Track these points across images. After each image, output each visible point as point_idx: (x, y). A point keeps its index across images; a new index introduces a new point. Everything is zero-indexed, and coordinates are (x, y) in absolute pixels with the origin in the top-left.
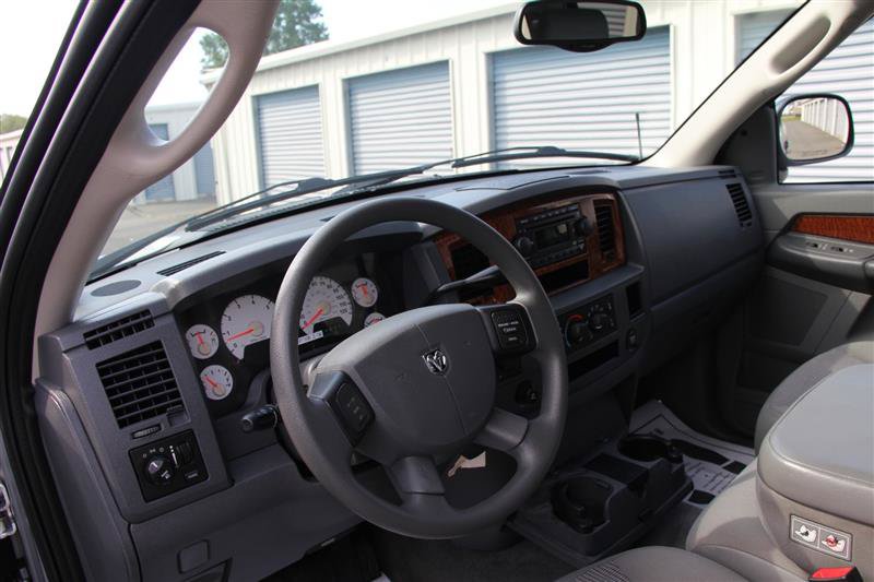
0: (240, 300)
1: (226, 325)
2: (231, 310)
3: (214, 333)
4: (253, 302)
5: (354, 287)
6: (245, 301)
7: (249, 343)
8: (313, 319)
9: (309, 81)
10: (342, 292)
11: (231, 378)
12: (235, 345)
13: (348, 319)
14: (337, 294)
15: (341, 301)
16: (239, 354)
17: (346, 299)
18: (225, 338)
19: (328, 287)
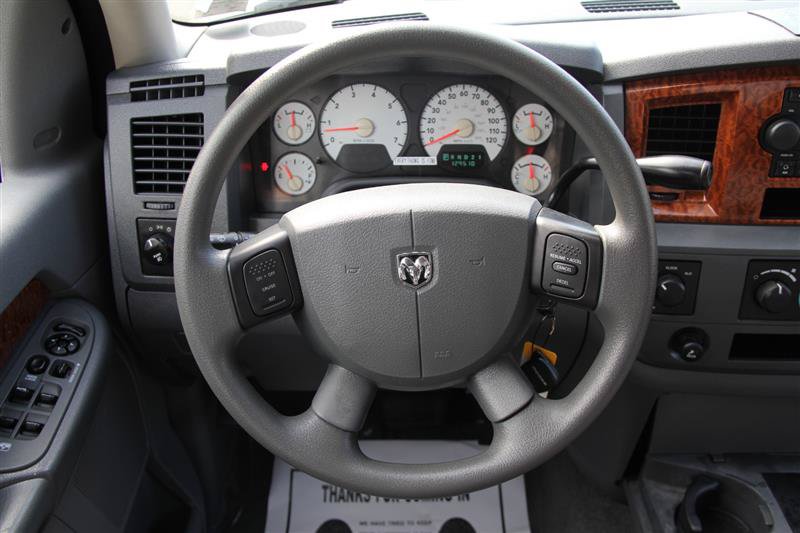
0: (358, 88)
1: (330, 112)
2: (343, 97)
3: (312, 117)
4: (374, 95)
5: (519, 113)
6: (364, 91)
7: (351, 142)
8: (444, 137)
10: (499, 113)
11: (314, 175)
12: (332, 139)
13: (493, 151)
14: (491, 116)
15: (494, 126)
16: (334, 151)
17: (502, 126)
18: (324, 127)
19: (483, 103)
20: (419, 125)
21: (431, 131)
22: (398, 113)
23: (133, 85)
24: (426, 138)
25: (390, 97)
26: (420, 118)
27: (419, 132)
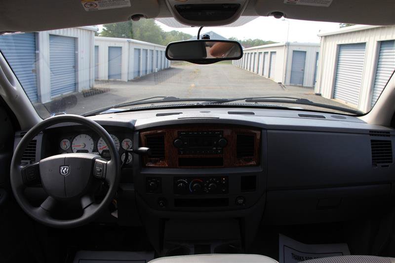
1: (74, 142)
2: (78, 138)
3: (70, 143)
4: (86, 137)
5: (123, 141)
7: (79, 149)
9: (362, 41)
10: (118, 141)
12: (75, 149)
14: (116, 142)
16: (75, 151)
17: (119, 145)
18: (73, 145)
20: (97, 144)
21: (100, 146)
22: (92, 142)
23: (21, 133)
24: (99, 148)
25: (89, 138)
26: (97, 143)
27: (97, 147)
